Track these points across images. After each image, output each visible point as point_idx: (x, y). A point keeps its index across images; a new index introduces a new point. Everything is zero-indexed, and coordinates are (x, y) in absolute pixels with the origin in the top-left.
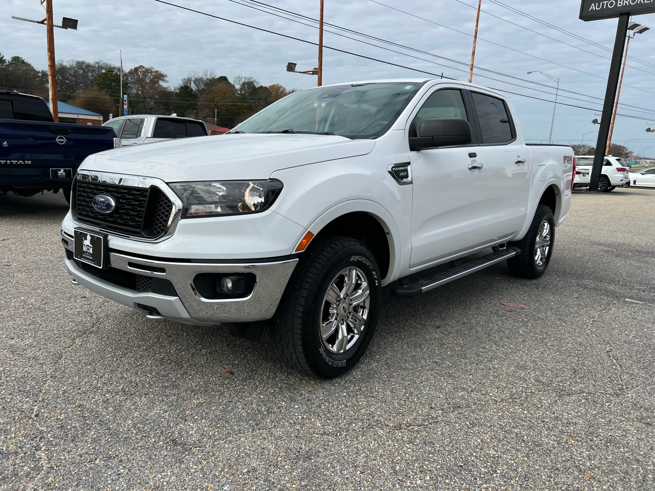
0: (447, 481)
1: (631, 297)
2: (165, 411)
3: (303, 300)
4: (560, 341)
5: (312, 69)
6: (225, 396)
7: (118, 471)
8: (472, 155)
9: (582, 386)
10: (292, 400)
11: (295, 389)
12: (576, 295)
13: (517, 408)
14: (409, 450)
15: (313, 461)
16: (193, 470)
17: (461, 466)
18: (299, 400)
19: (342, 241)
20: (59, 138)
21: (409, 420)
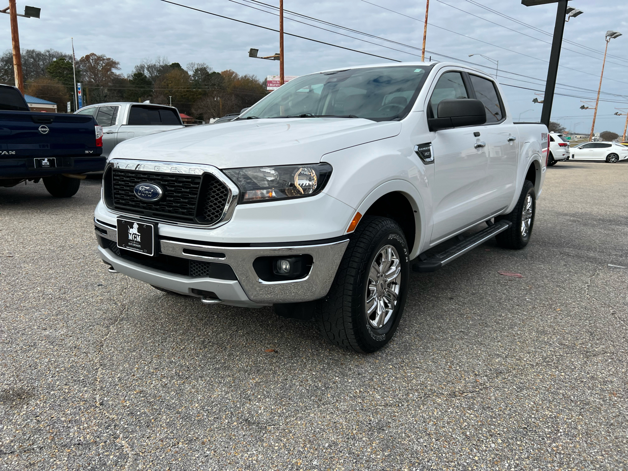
0: (518, 443)
1: (612, 263)
2: (227, 393)
3: (352, 278)
4: (566, 306)
5: (273, 55)
6: (279, 375)
7: (205, 453)
8: (477, 134)
9: (603, 346)
10: (344, 375)
11: (342, 364)
12: (563, 263)
13: (554, 370)
14: (472, 416)
15: (386, 432)
16: (276, 448)
17: (525, 428)
18: (350, 374)
19: (380, 221)
20: (42, 127)
21: (460, 388)
